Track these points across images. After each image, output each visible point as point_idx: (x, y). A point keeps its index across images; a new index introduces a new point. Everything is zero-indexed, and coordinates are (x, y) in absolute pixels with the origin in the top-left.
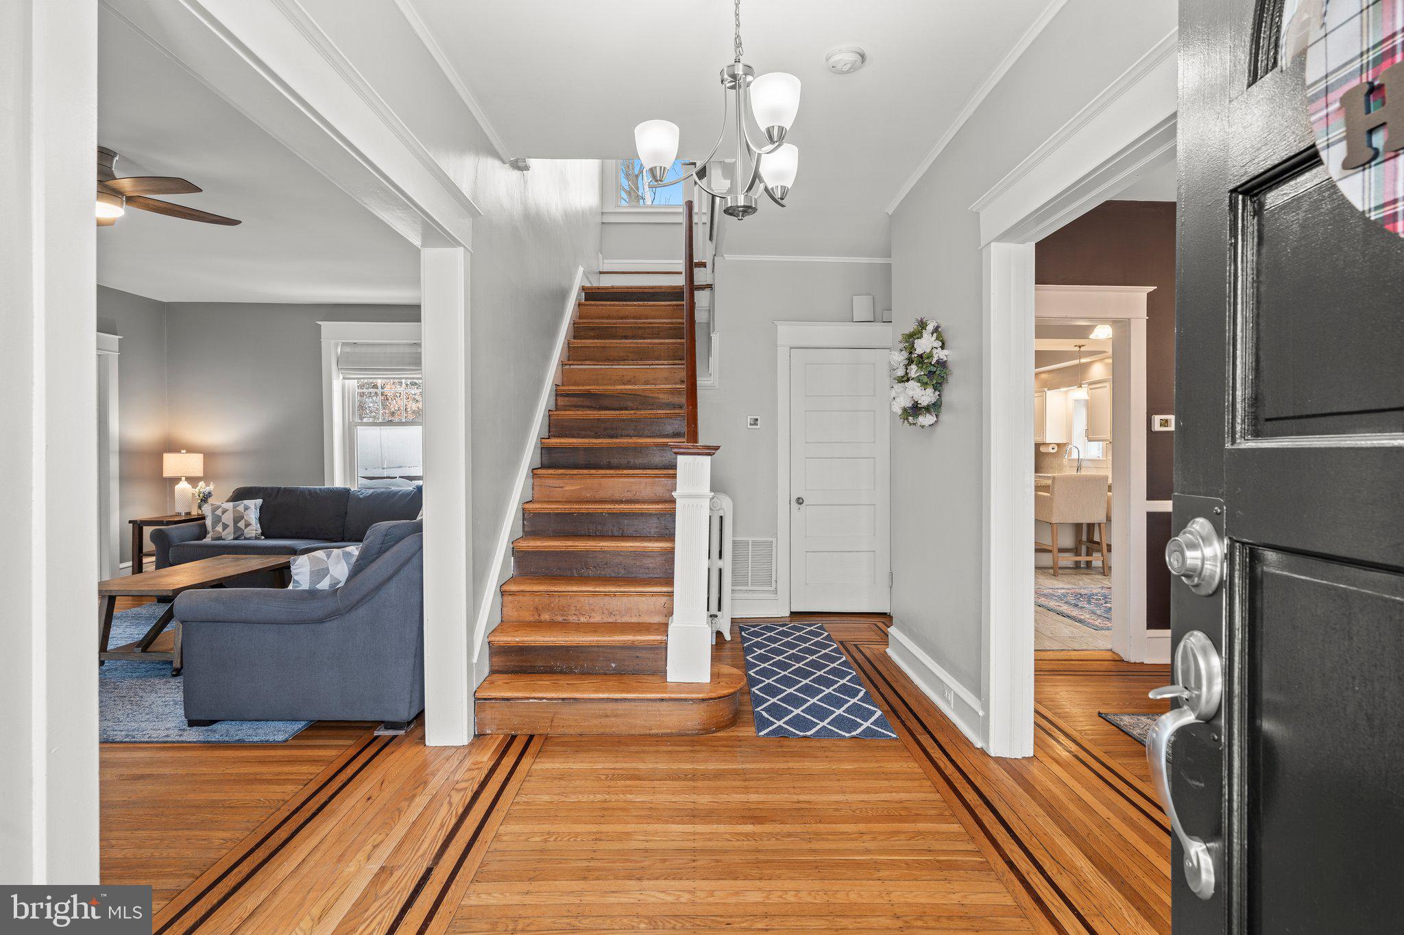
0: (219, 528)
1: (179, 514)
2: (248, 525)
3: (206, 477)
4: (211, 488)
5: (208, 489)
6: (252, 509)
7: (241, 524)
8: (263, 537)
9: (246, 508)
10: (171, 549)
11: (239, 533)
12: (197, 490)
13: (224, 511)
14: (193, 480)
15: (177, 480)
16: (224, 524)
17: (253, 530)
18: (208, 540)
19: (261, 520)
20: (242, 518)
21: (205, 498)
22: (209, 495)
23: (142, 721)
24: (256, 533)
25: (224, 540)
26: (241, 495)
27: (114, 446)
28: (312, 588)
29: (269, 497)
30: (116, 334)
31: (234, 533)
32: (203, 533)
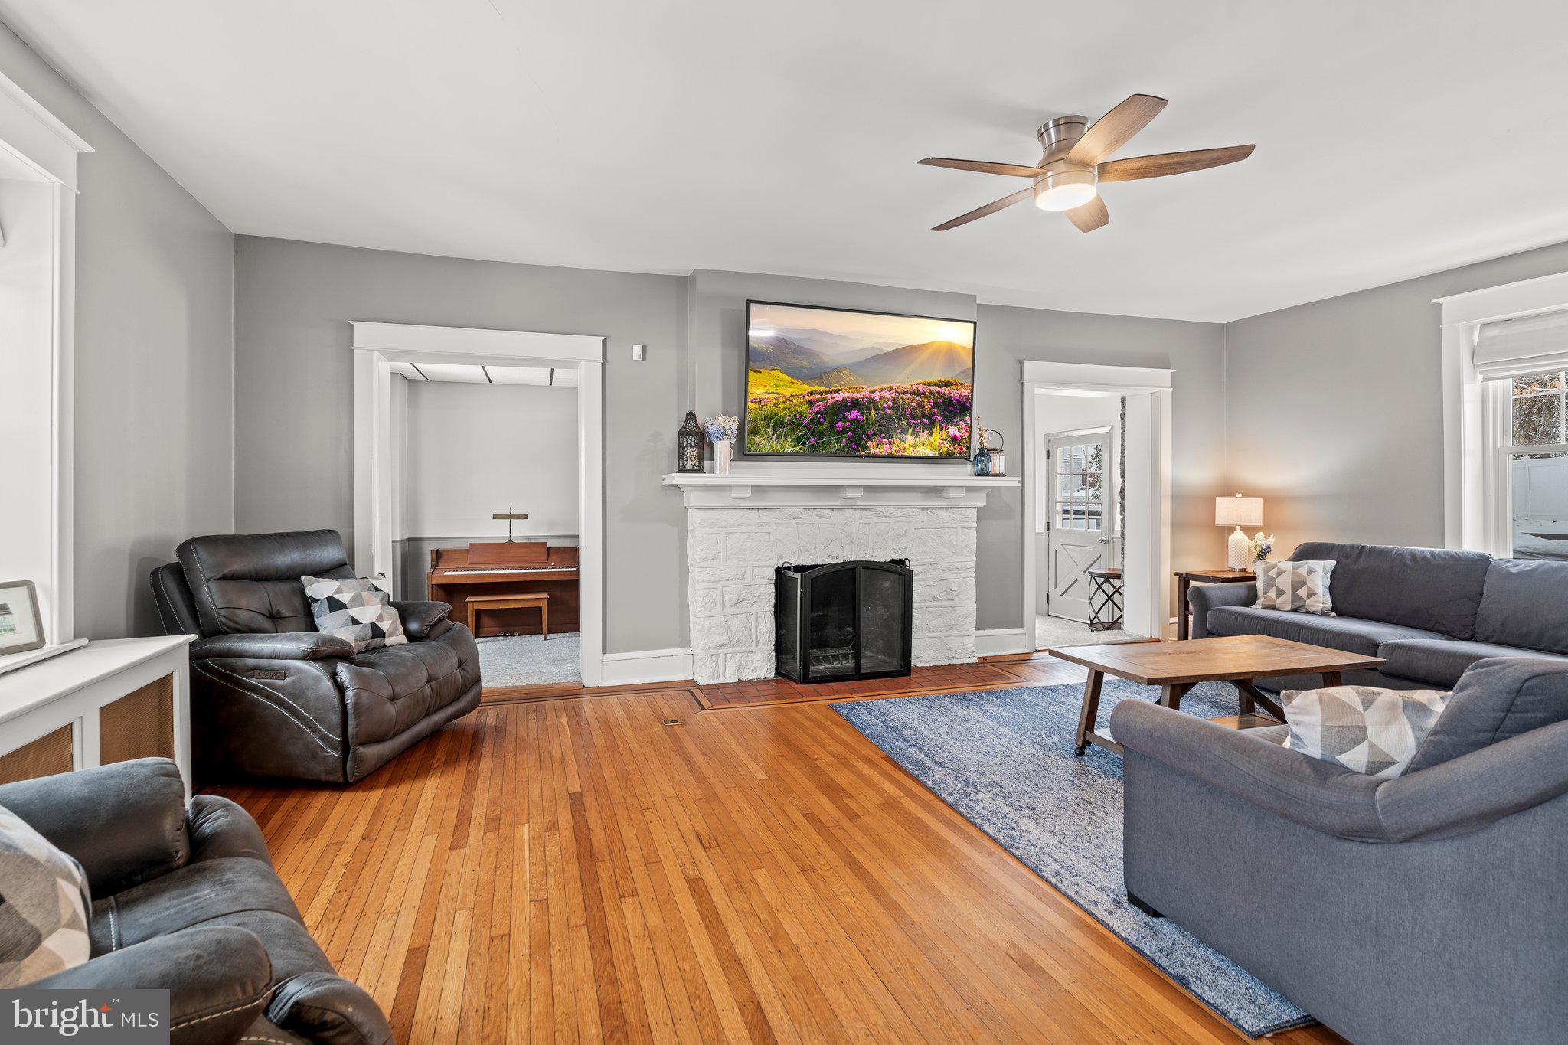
0: (1272, 594)
1: (1232, 570)
2: (1311, 594)
3: (1266, 528)
4: (1271, 540)
5: (1266, 543)
6: (1320, 572)
7: (1302, 592)
8: (1334, 614)
9: (1311, 572)
10: (1209, 612)
11: (1298, 604)
12: (1253, 543)
13: (1280, 573)
14: (1249, 531)
15: (1231, 529)
16: (1278, 589)
17: (1320, 602)
18: (1255, 610)
19: (1332, 589)
20: (1304, 583)
21: (1262, 555)
22: (1268, 549)
23: (1084, 857)
24: (1324, 607)
25: (1278, 609)
26: (1308, 552)
27: (1166, 490)
28: (1328, 758)
29: (1347, 559)
30: (1170, 368)
31: (1293, 602)
32: (1251, 599)
